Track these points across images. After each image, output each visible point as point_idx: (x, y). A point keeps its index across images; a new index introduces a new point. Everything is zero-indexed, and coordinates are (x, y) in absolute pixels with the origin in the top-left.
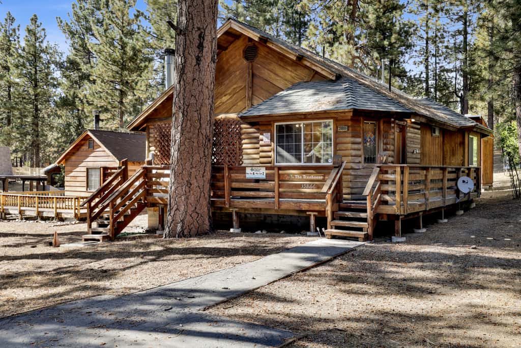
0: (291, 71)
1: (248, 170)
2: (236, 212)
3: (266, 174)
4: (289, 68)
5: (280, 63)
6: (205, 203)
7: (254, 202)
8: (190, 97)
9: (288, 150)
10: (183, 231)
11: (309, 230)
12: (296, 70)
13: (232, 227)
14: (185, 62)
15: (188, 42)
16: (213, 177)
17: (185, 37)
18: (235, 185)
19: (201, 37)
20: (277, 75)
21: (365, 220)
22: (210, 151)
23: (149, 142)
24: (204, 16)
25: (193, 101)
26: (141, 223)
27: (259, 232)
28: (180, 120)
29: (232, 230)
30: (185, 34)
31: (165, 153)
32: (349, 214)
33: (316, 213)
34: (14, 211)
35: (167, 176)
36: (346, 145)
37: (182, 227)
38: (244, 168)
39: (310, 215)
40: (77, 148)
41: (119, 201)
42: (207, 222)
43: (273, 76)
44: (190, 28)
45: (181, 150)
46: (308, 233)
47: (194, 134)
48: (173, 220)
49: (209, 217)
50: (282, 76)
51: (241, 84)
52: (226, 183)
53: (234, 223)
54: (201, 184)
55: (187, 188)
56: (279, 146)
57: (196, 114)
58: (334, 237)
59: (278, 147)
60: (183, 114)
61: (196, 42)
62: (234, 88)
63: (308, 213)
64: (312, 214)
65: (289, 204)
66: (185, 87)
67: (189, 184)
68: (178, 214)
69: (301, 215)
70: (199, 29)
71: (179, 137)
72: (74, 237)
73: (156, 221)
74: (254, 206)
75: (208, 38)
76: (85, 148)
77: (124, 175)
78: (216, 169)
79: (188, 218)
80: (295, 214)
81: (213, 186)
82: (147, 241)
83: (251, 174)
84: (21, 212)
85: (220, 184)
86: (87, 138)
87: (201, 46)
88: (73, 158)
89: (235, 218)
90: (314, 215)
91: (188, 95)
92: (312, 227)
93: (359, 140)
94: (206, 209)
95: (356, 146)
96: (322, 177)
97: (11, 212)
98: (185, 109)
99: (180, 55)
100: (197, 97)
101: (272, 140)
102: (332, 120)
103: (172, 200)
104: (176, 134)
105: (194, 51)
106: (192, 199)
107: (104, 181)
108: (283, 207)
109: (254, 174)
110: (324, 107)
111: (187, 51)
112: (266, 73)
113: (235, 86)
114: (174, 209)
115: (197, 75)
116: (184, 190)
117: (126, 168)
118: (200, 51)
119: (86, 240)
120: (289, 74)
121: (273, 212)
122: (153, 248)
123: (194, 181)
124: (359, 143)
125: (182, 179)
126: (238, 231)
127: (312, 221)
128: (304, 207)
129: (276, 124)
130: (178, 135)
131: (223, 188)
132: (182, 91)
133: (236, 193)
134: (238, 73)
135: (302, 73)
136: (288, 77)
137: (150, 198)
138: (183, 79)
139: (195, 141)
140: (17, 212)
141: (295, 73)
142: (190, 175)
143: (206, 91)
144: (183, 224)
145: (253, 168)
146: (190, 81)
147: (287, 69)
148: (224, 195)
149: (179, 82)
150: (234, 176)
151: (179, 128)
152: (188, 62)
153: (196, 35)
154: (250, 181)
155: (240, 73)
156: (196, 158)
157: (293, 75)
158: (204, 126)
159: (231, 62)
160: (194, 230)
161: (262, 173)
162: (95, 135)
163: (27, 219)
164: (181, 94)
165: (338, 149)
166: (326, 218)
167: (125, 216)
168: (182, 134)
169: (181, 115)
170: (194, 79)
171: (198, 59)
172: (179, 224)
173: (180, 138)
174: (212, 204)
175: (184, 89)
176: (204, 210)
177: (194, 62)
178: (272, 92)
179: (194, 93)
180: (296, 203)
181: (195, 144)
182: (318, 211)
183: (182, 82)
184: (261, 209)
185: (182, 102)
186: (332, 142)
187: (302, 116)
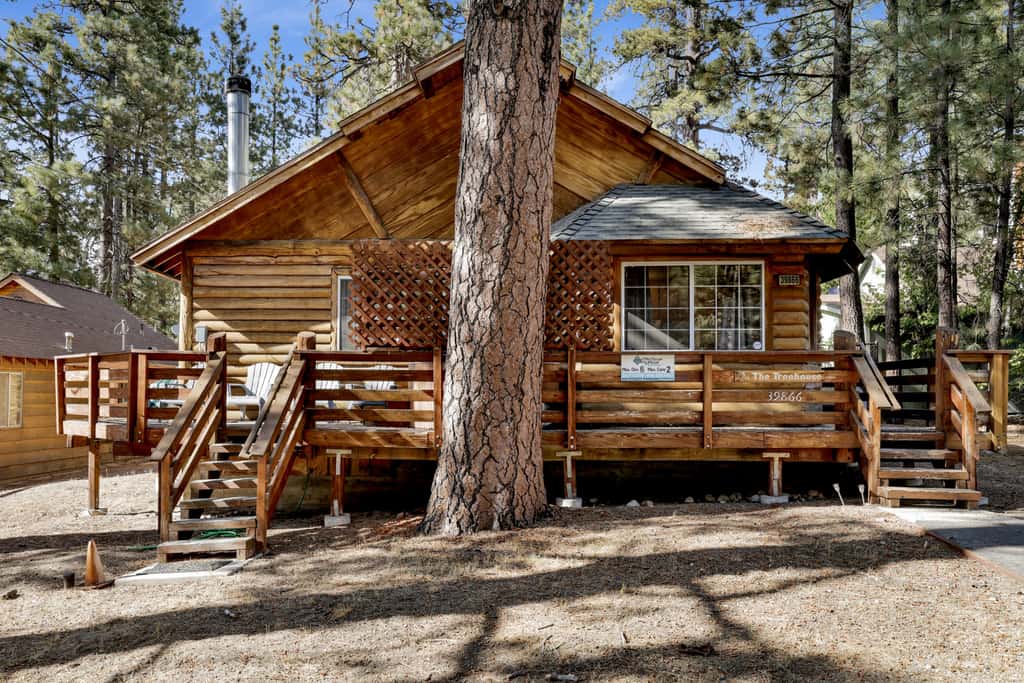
0: (601, 160)
1: (627, 362)
2: (574, 460)
3: (676, 372)
4: (596, 152)
7: (644, 435)
8: (525, 178)
10: (512, 511)
11: (766, 489)
12: (612, 159)
14: (516, 89)
15: (526, 40)
17: (521, 24)
19: (549, 34)
25: (530, 187)
27: (634, 503)
30: (519, 18)
33: (788, 455)
36: (795, 314)
37: (510, 502)
39: (772, 459)
45: (500, 306)
46: (767, 500)
47: (529, 268)
48: (481, 487)
52: (571, 392)
53: (569, 486)
55: (516, 402)
56: (632, 312)
57: (536, 220)
58: (903, 504)
59: (629, 314)
60: (510, 217)
61: (541, 44)
63: (767, 455)
64: (776, 456)
65: (738, 437)
66: (515, 150)
68: (491, 469)
69: (750, 459)
70: (546, 12)
71: (496, 273)
79: (521, 475)
80: (735, 458)
83: (634, 370)
87: (547, 56)
89: (569, 473)
90: (781, 459)
91: (519, 171)
92: (775, 485)
96: (819, 377)
98: (515, 206)
99: (501, 69)
100: (537, 178)
101: (615, 299)
102: (762, 263)
105: (536, 65)
106: (524, 429)
108: (720, 443)
109: (642, 369)
111: (522, 62)
114: (482, 456)
115: (538, 128)
116: (507, 407)
118: (546, 69)
120: (595, 165)
121: (676, 456)
123: (527, 387)
125: (503, 381)
127: (776, 472)
129: (624, 264)
130: (494, 270)
132: (509, 160)
136: (595, 172)
138: (511, 129)
141: (611, 163)
144: (513, 492)
145: (641, 357)
146: (527, 136)
147: (591, 154)
149: (500, 135)
151: (498, 251)
152: (522, 90)
153: (540, 26)
154: (630, 386)
161: (663, 369)
164: (504, 167)
165: (776, 321)
168: (504, 267)
169: (501, 218)
170: (534, 134)
171: (544, 86)
172: (499, 496)
173: (500, 276)
175: (512, 156)
176: (539, 459)
177: (536, 94)
179: (532, 167)
182: (794, 451)
183: (506, 138)
184: (643, 451)
185: (506, 186)
186: (763, 308)
187: (723, 249)
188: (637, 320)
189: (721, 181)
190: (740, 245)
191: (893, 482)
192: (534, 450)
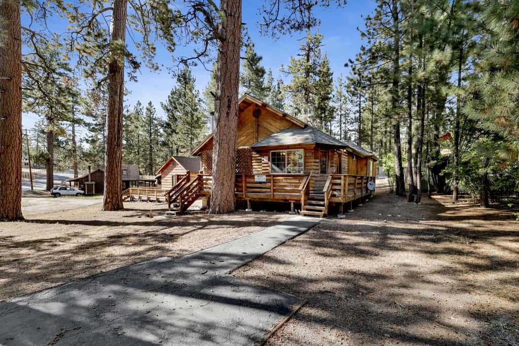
1: (256, 177)
2: (249, 200)
3: (266, 179)
4: (278, 121)
5: (273, 118)
6: (231, 194)
7: (259, 195)
9: (278, 166)
10: (219, 210)
11: (290, 210)
12: (281, 122)
13: (247, 208)
14: (220, 115)
15: (222, 104)
16: (236, 181)
18: (248, 185)
19: (229, 101)
20: (271, 125)
21: (323, 206)
22: (235, 166)
23: (202, 162)
24: (231, 89)
25: (224, 138)
26: (198, 204)
27: (262, 211)
28: (218, 148)
29: (247, 210)
30: (220, 100)
31: (209, 167)
32: (314, 202)
33: (294, 201)
34: (136, 197)
35: (211, 180)
36: (311, 163)
37: (219, 208)
38: (254, 176)
40: (167, 165)
41: (185, 193)
42: (233, 205)
43: (269, 126)
44: (223, 96)
45: (218, 165)
46: (290, 212)
47: (225, 156)
48: (214, 204)
49: (234, 203)
50: (274, 126)
51: (251, 130)
52: (244, 184)
53: (248, 206)
54: (230, 184)
55: (222, 186)
56: (273, 164)
57: (226, 145)
58: (305, 215)
60: (219, 145)
61: (227, 104)
62: (248, 133)
63: (290, 201)
64: (292, 201)
65: (279, 196)
66: (220, 129)
67: (223, 184)
68: (217, 201)
69: (286, 202)
70: (228, 96)
72: (161, 212)
73: (206, 204)
74: (260, 197)
75: (233, 102)
76: (171, 165)
77: (188, 179)
78: (238, 177)
79: (222, 203)
80: (282, 201)
81: (236, 186)
82: (199, 215)
83: (257, 179)
84: (140, 197)
85: (240, 184)
86: (172, 160)
87: (229, 107)
88: (166, 170)
89: (248, 203)
91: (222, 134)
92: (292, 209)
93: (318, 161)
94: (232, 199)
95: (316, 164)
96: (298, 181)
97: (135, 197)
98: (220, 142)
99: (217, 112)
100: (227, 135)
101: (269, 160)
102: (303, 149)
103: (213, 193)
104: (215, 157)
105: (225, 109)
106: (225, 193)
107: (177, 182)
108: (276, 197)
109: (259, 179)
110: (299, 142)
111: (221, 109)
112: (265, 124)
113: (248, 131)
114: (215, 198)
115: (227, 123)
116: (220, 187)
117: (189, 175)
118: (229, 109)
119: (168, 214)
120: (278, 124)
121: (269, 200)
122: (203, 220)
123: (225, 183)
124: (317, 162)
125: (219, 182)
126: (250, 210)
127: (292, 206)
128: (288, 198)
129: (271, 151)
130: (217, 157)
131: (242, 187)
132: (219, 132)
133: (249, 190)
134: (250, 124)
135: (285, 124)
136: (277, 127)
137: (202, 192)
138: (219, 125)
139: (226, 160)
140: (138, 197)
142: (223, 180)
143: (232, 132)
144: (220, 206)
145: (259, 176)
146: (223, 126)
148: (243, 190)
150: (248, 180)
151: (217, 153)
152: (222, 115)
153: (226, 100)
154: (257, 183)
156: (227, 169)
157: (280, 125)
158: (231, 152)
159: (246, 118)
160: (226, 210)
161: (263, 178)
162: (177, 159)
163: (143, 201)
164: (218, 134)
165: (306, 165)
166: (301, 204)
167: (189, 202)
168: (219, 156)
169: (218, 146)
170: (225, 125)
171: (228, 114)
174: (236, 195)
175: (220, 131)
176: (231, 199)
177: (226, 115)
178: (269, 134)
179: (225, 133)
180: (283, 195)
181: (226, 162)
182: (296, 200)
183: (218, 127)
184: (263, 199)
186: (303, 162)
187: (286, 147)
188: (273, 166)
189: (303, 127)
191: (307, 210)
192: (228, 197)
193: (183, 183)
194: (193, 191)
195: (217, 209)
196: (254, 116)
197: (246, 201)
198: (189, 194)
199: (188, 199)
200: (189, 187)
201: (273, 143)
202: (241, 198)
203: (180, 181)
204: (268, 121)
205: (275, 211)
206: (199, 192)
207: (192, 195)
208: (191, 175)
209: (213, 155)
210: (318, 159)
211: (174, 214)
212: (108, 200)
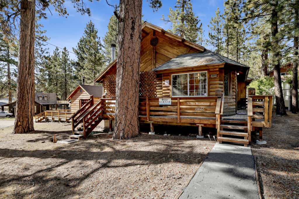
0: (176, 49)
1: (160, 100)
2: (152, 123)
3: (172, 102)
4: (176, 48)
5: (170, 45)
6: (135, 119)
7: (164, 118)
8: (127, 58)
10: (124, 136)
12: (179, 49)
13: (150, 131)
14: (124, 37)
15: (126, 26)
16: (140, 104)
17: (124, 22)
18: (152, 108)
19: (133, 23)
20: (169, 52)
22: (138, 89)
24: (135, 11)
25: (129, 60)
27: (166, 135)
28: (121, 72)
29: (150, 133)
30: (124, 21)
31: (112, 91)
32: (230, 127)
33: (203, 125)
34: (50, 118)
35: (114, 103)
36: (216, 85)
37: (123, 133)
38: (158, 99)
39: (199, 126)
40: (76, 92)
41: (89, 116)
42: (137, 130)
43: (166, 52)
44: (127, 17)
45: (122, 89)
46: (198, 137)
47: (129, 79)
48: (118, 129)
49: (138, 126)
50: (171, 52)
51: (149, 57)
52: (147, 107)
53: (151, 129)
54: (133, 108)
55: (126, 110)
56: (174, 87)
57: (130, 68)
60: (123, 68)
61: (130, 26)
62: (146, 60)
63: (197, 125)
64: (200, 125)
65: (186, 120)
66: (124, 52)
67: (127, 108)
68: (120, 125)
69: (193, 126)
70: (132, 18)
71: (121, 81)
74: (164, 121)
75: (137, 24)
76: (79, 92)
77: (92, 103)
78: (142, 100)
79: (127, 128)
80: (189, 125)
81: (140, 110)
82: (103, 141)
83: (162, 102)
84: (53, 119)
85: (143, 108)
86: (79, 88)
87: (133, 28)
88: (74, 96)
89: (151, 126)
90: (201, 126)
91: (126, 56)
92: (200, 133)
93: (222, 82)
94: (136, 123)
95: (221, 86)
96: (209, 104)
98: (124, 65)
99: (121, 34)
100: (131, 58)
101: (170, 84)
102: (207, 72)
103: (117, 117)
105: (129, 31)
106: (129, 117)
107: (82, 106)
108: (183, 121)
109: (164, 102)
110: (204, 63)
111: (125, 31)
112: (163, 51)
113: (146, 59)
114: (118, 123)
115: (131, 45)
116: (124, 111)
117: (93, 100)
118: (133, 31)
119: (71, 138)
120: (176, 51)
121: (175, 124)
123: (129, 107)
124: (222, 84)
125: (123, 105)
126: (153, 134)
127: (200, 129)
128: (197, 121)
129: (172, 75)
130: (120, 80)
131: (145, 110)
132: (122, 55)
133: (152, 113)
134: (148, 52)
135: (183, 50)
136: (175, 53)
137: (105, 115)
138: (123, 47)
139: (130, 83)
140: (51, 119)
141: (179, 50)
142: (127, 103)
143: (136, 54)
144: (124, 131)
145: (163, 99)
146: (127, 48)
147: (174, 48)
148: (146, 114)
150: (152, 103)
151: (121, 76)
152: (126, 37)
153: (130, 21)
154: (161, 106)
155: (149, 52)
156: (131, 93)
157: (178, 51)
158: (135, 75)
159: (144, 47)
160: (130, 136)
161: (169, 101)
162: (82, 87)
163: (55, 121)
164: (122, 56)
165: (210, 87)
167: (92, 125)
168: (122, 79)
169: (122, 68)
170: (129, 47)
171: (131, 36)
172: (122, 131)
173: (122, 81)
174: (139, 119)
175: (124, 53)
176: (135, 123)
177: (129, 37)
178: (168, 60)
179: (129, 55)
180: (191, 119)
181: (130, 85)
182: (205, 124)
183: (122, 49)
184: (167, 122)
185: (122, 61)
186: (207, 84)
187: (191, 69)
188: (174, 89)
189: (203, 50)
190: (195, 68)
191: (224, 136)
192: (132, 121)
193: (87, 107)
194: (97, 115)
195: (121, 134)
196: (152, 44)
197: (149, 124)
198: (93, 118)
199: (92, 122)
200: (92, 111)
201: (173, 66)
202: (144, 121)
203: (85, 105)
204: (165, 48)
205: (180, 135)
206: (102, 116)
207: (96, 118)
208: (95, 100)
209: (117, 79)
210: (222, 81)
211: (77, 139)
212: (19, 123)
